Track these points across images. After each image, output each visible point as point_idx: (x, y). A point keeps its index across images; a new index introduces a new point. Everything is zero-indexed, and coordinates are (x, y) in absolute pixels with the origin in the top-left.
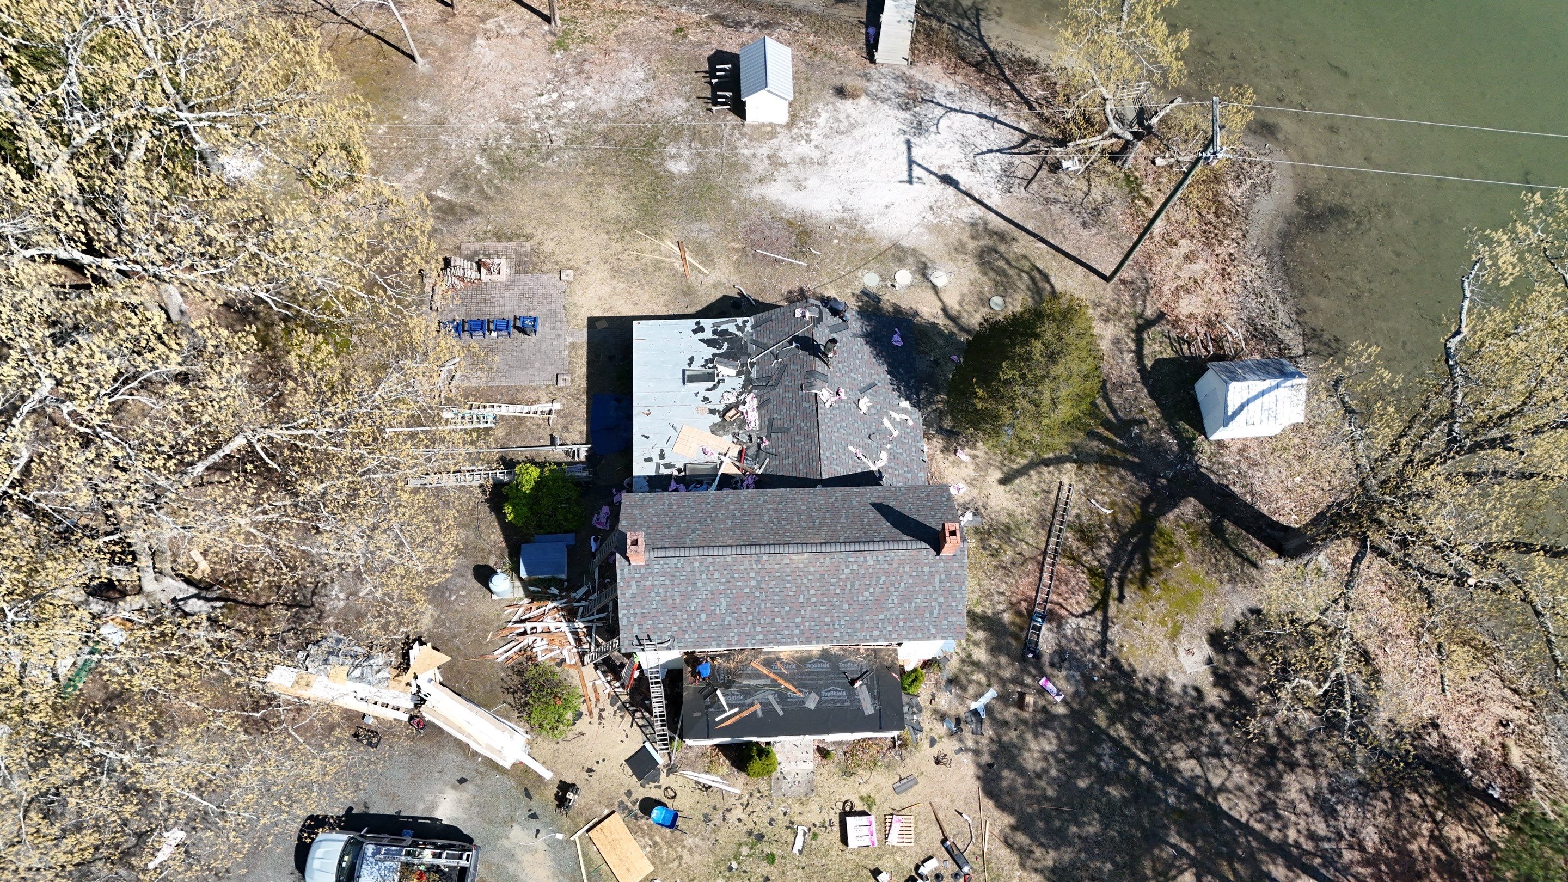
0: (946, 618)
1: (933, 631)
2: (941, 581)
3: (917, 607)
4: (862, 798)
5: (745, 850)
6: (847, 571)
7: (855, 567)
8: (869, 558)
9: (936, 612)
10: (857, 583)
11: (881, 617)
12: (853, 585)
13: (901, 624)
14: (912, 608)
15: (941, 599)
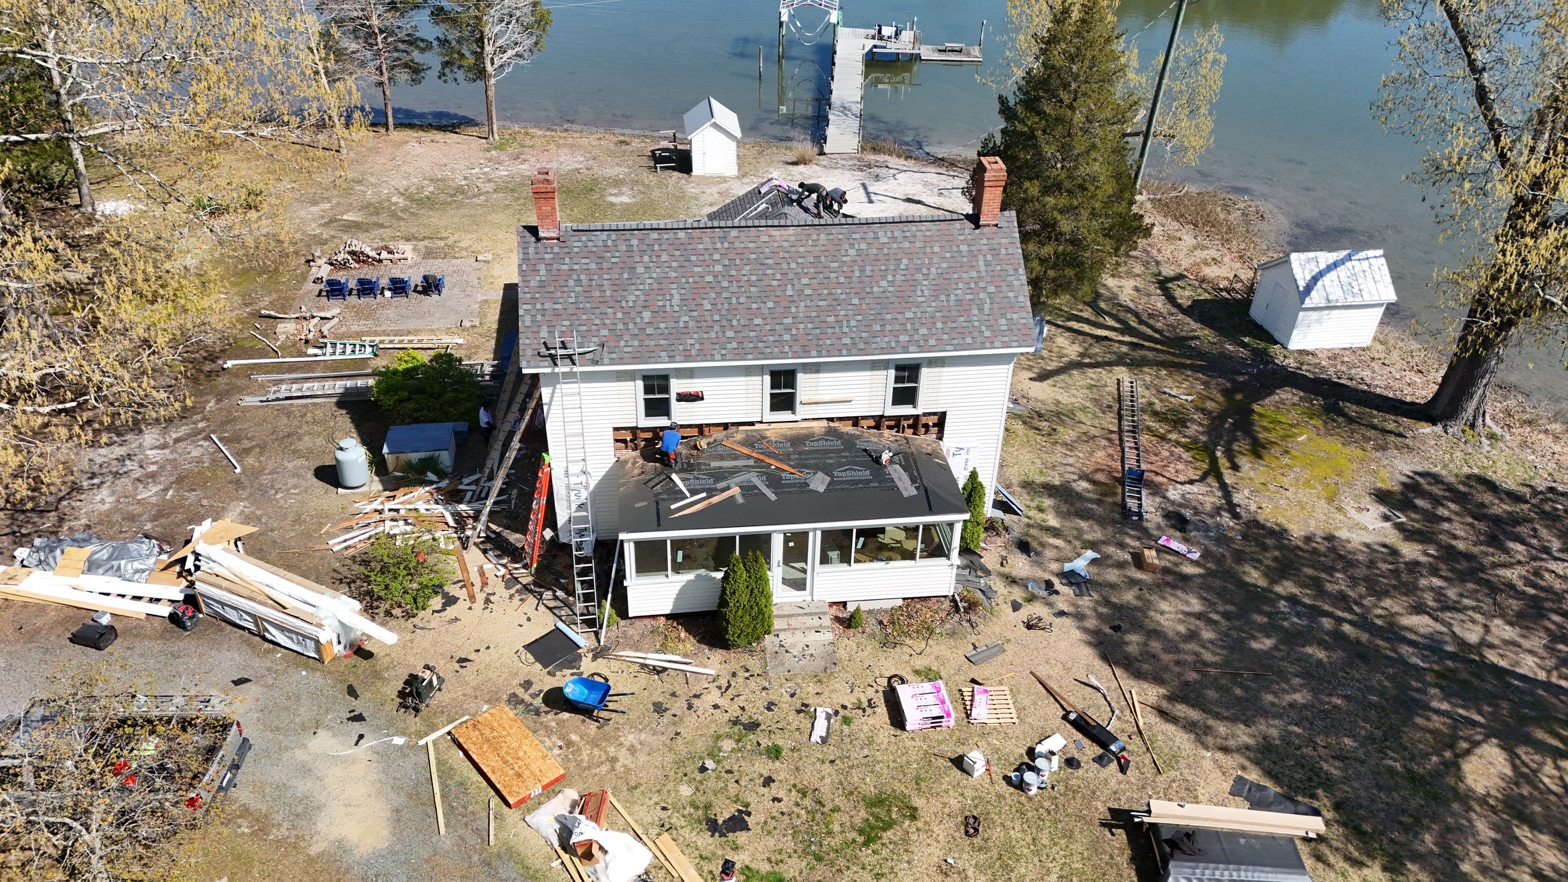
0: (1003, 315)
1: (987, 334)
2: (987, 264)
3: (959, 302)
4: (917, 672)
5: (727, 745)
6: (852, 252)
7: (863, 246)
8: (880, 234)
9: (987, 306)
10: (868, 268)
11: (909, 315)
12: (862, 271)
13: (939, 325)
14: (952, 303)
15: (992, 289)
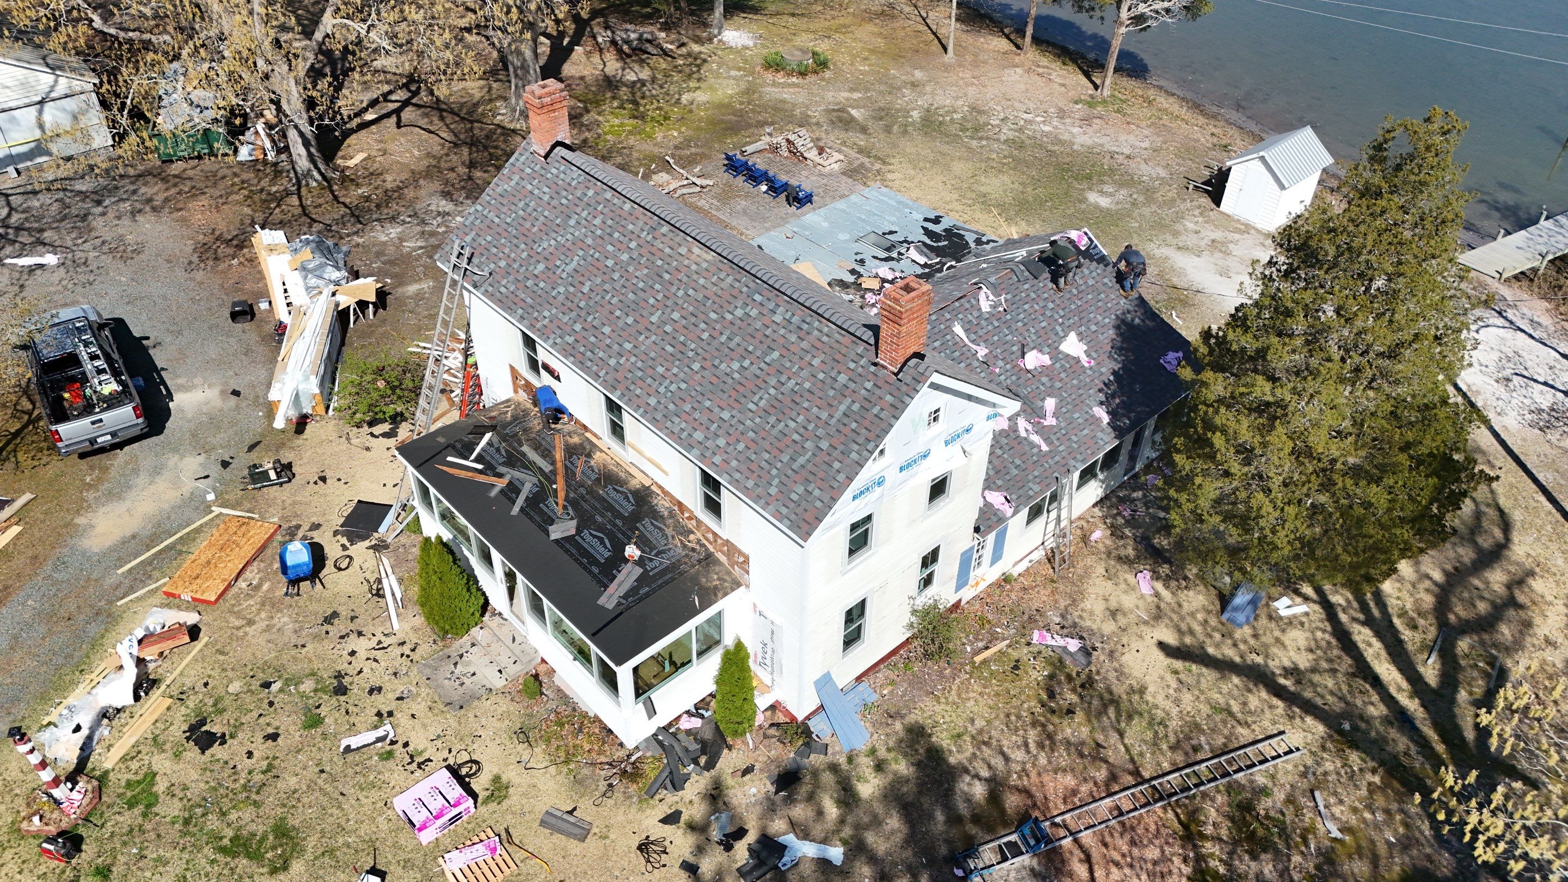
1: (773, 491)
3: (782, 435)
4: (497, 779)
5: (307, 686)
9: (801, 460)
10: (738, 340)
12: (730, 338)
13: (741, 446)
14: (775, 432)
15: (824, 445)
